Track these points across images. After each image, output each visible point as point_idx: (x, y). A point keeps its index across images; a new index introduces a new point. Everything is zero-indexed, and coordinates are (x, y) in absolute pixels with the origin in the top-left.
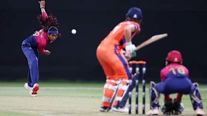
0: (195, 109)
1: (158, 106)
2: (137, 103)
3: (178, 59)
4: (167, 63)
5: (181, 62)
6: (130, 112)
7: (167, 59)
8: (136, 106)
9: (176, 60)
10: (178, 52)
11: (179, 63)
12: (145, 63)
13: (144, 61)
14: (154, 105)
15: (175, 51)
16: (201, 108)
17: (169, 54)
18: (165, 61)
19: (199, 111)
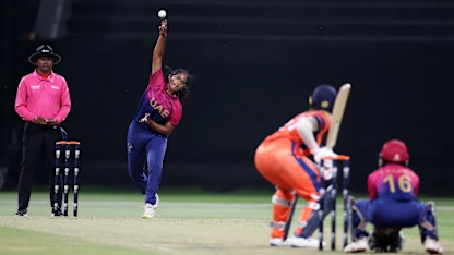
0: (423, 240)
1: (366, 234)
2: (334, 230)
3: (401, 156)
4: (380, 162)
5: (407, 162)
6: (321, 247)
7: (381, 154)
8: (332, 235)
9: (397, 157)
10: (402, 144)
11: (402, 164)
12: (347, 158)
13: (346, 155)
14: (359, 234)
15: (395, 142)
16: (435, 238)
17: (386, 146)
18: (378, 158)
19: (430, 244)
